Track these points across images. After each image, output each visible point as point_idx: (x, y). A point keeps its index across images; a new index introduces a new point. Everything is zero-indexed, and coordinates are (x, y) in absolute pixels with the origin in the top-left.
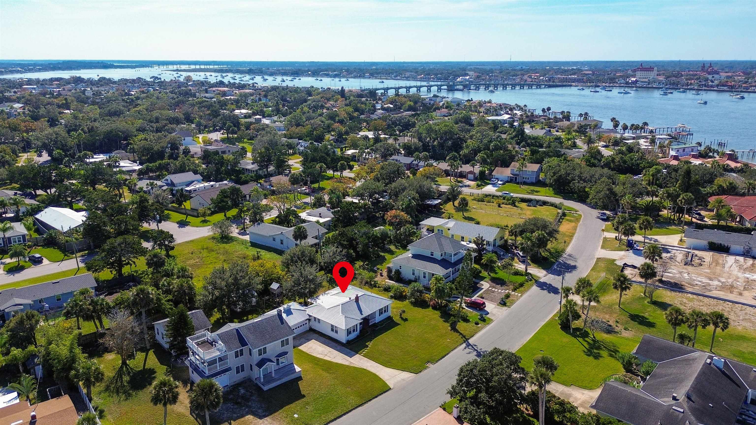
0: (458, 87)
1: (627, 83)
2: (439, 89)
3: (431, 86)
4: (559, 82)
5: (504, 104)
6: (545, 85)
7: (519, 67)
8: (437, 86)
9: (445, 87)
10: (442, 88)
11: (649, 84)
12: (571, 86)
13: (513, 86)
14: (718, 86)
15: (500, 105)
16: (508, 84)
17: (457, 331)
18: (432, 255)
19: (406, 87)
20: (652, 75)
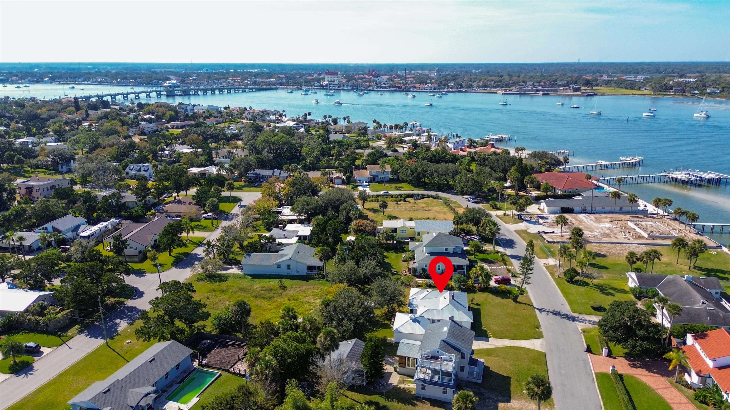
0: (176, 92)
1: (322, 86)
2: (159, 95)
3: (150, 92)
4: (264, 85)
5: (266, 111)
6: (256, 89)
7: (204, 70)
8: (156, 92)
9: (164, 93)
10: (162, 93)
11: (339, 87)
12: (277, 89)
13: (221, 90)
14: (390, 87)
15: (263, 112)
16: (216, 89)
17: (519, 303)
18: (446, 250)
19: (123, 94)
20: (337, 79)
